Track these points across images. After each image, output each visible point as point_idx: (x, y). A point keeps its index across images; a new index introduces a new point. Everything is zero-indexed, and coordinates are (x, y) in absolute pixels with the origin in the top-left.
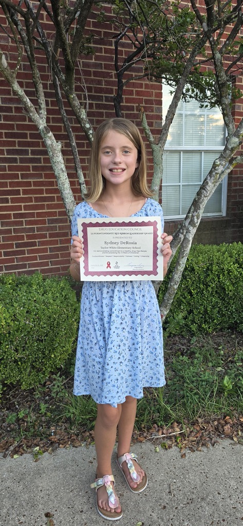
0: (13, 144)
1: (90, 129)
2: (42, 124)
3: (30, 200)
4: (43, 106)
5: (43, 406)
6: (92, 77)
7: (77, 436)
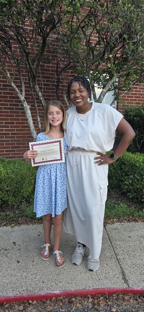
0: (13, 101)
1: (42, 100)
2: (22, 98)
3: (19, 127)
4: (24, 91)
5: (17, 212)
6: (50, 72)
7: (29, 221)
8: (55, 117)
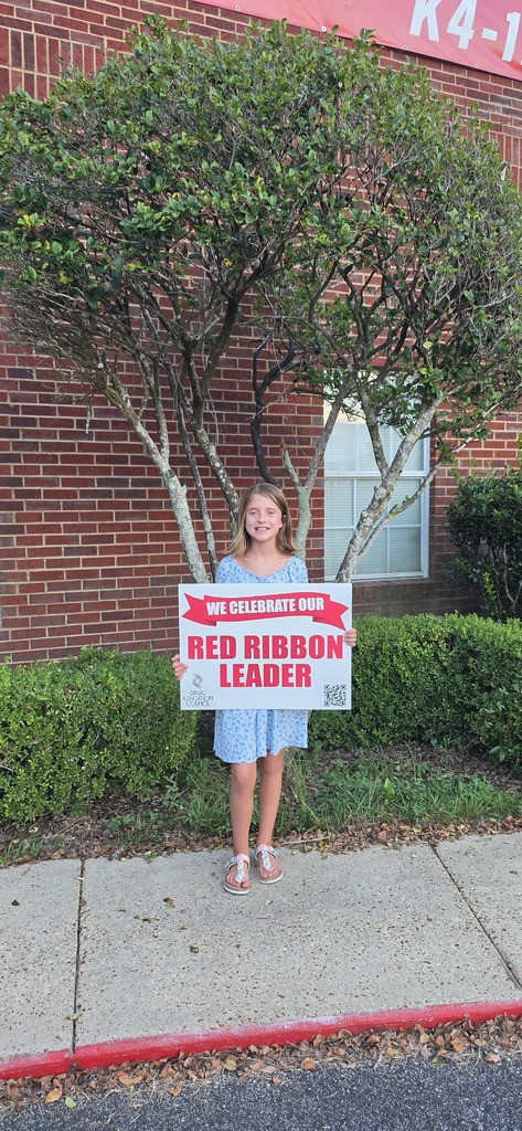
0: (107, 471)
1: (220, 468)
2: (165, 467)
3: (127, 549)
4: (166, 443)
6: (222, 379)
7: (197, 841)
8: (262, 520)
